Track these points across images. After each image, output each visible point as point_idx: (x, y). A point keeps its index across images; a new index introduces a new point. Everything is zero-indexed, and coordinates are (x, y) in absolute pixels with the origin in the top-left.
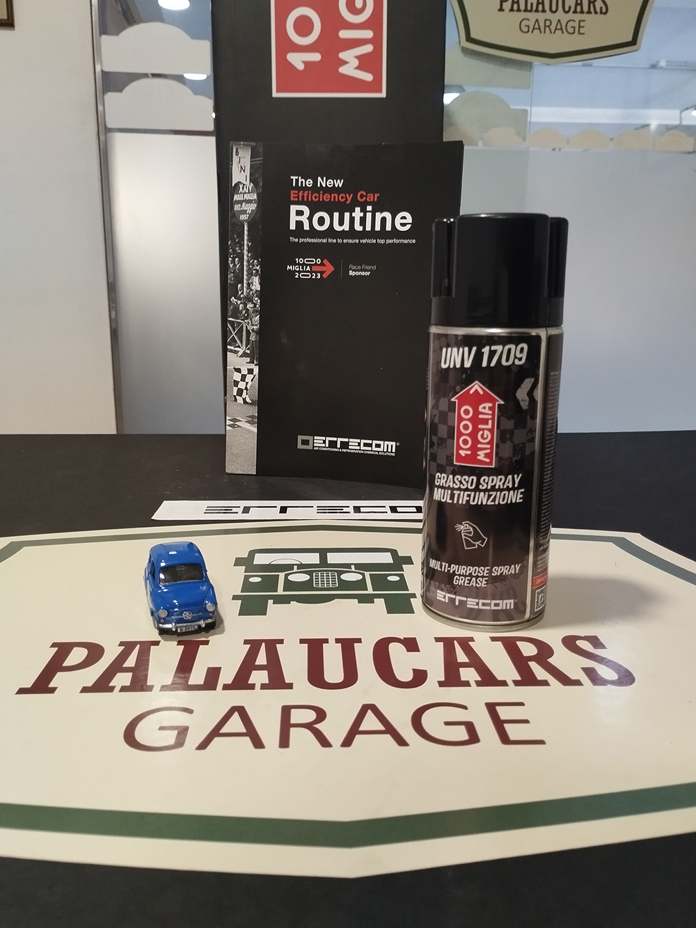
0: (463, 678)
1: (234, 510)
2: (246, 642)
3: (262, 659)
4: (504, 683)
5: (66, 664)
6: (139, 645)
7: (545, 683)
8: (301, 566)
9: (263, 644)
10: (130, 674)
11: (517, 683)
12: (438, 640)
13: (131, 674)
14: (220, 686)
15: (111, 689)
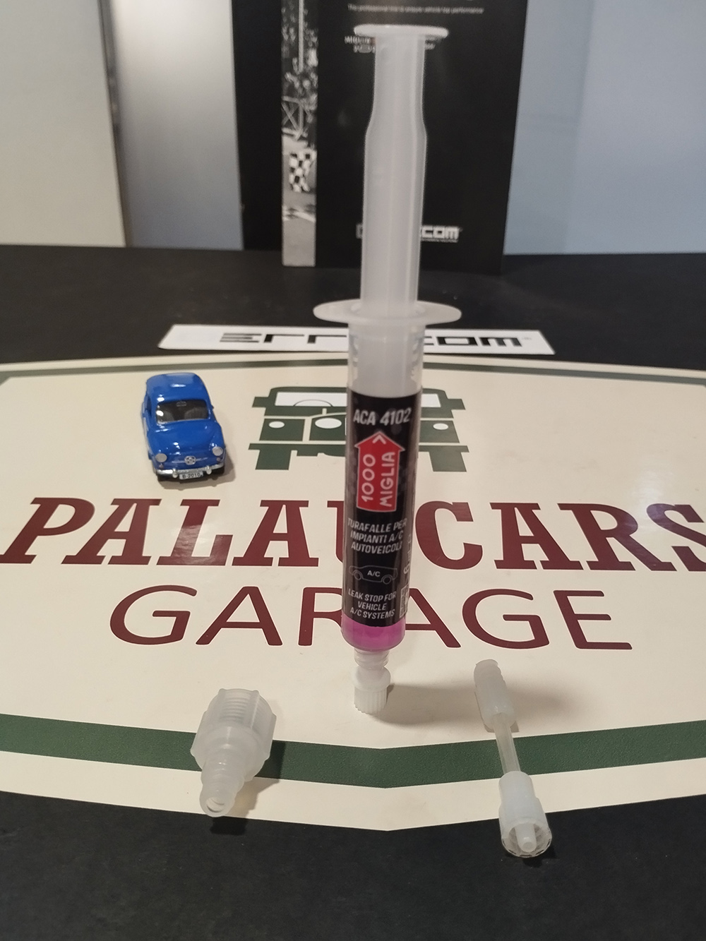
0: (527, 557)
1: (255, 338)
2: (264, 503)
3: (281, 526)
4: (576, 566)
5: (48, 525)
6: (135, 505)
7: (628, 566)
8: (331, 409)
9: (284, 506)
10: (122, 542)
11: (593, 565)
12: (494, 506)
13: (124, 540)
14: (230, 560)
15: (99, 560)
